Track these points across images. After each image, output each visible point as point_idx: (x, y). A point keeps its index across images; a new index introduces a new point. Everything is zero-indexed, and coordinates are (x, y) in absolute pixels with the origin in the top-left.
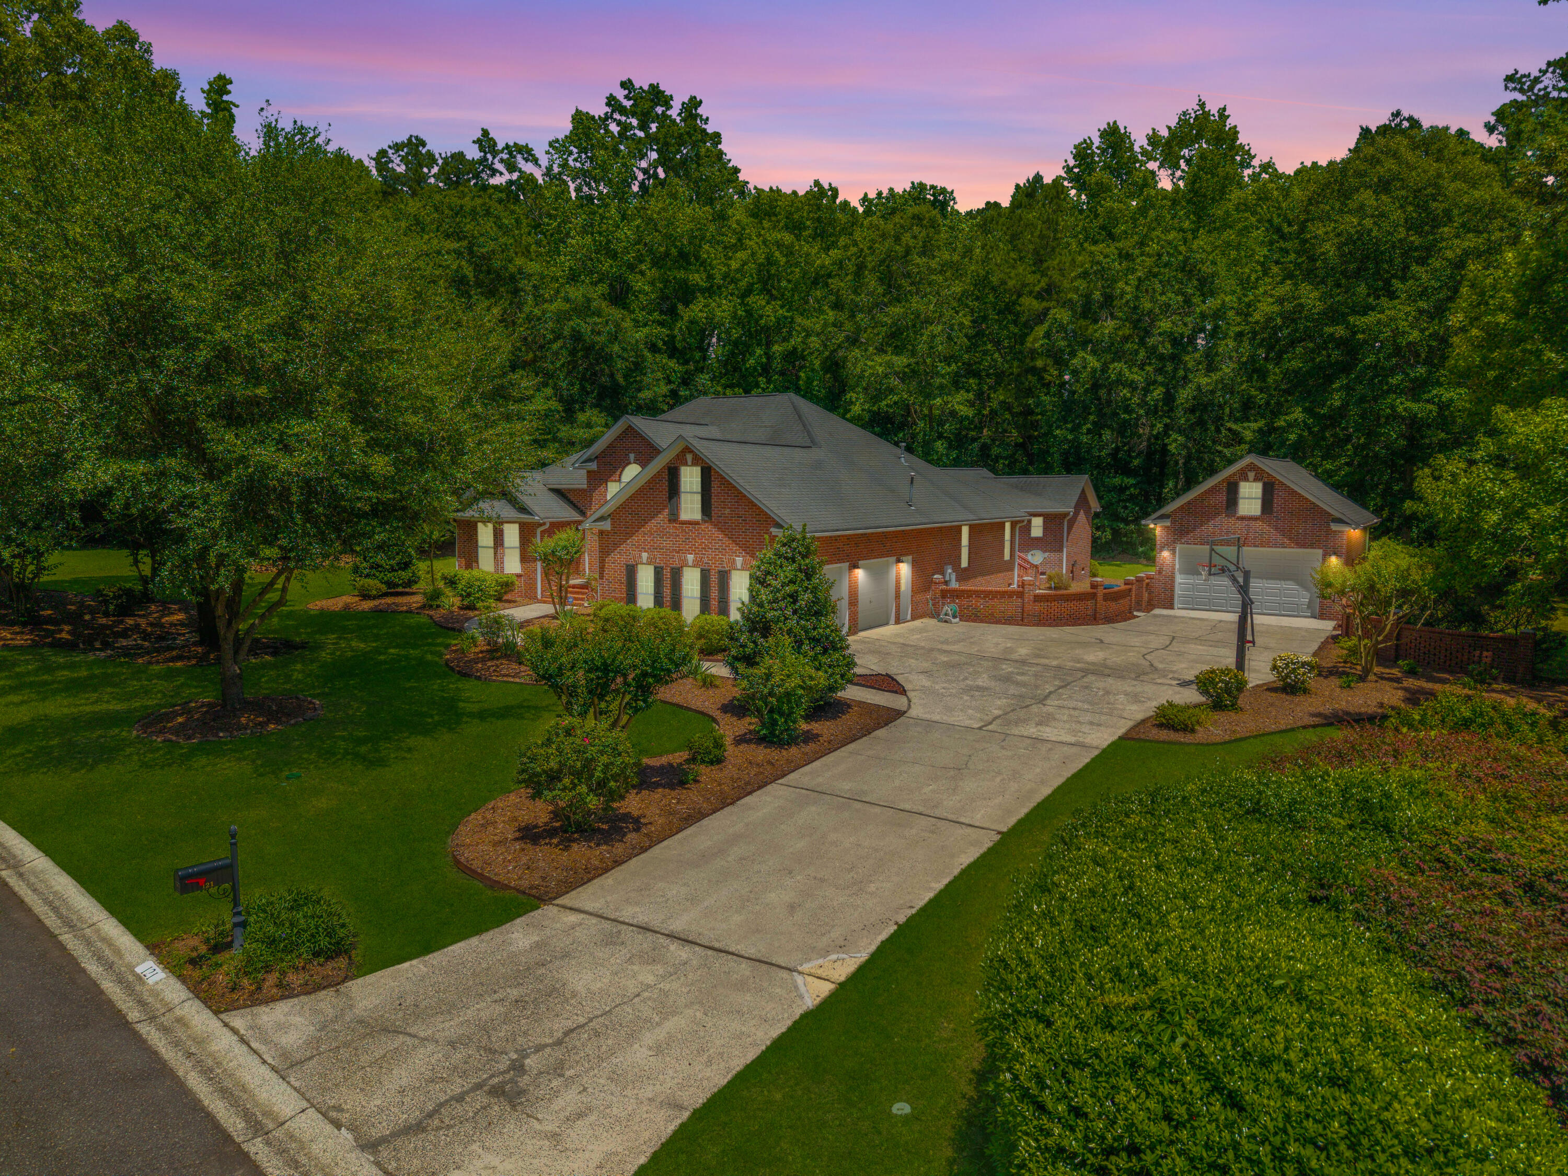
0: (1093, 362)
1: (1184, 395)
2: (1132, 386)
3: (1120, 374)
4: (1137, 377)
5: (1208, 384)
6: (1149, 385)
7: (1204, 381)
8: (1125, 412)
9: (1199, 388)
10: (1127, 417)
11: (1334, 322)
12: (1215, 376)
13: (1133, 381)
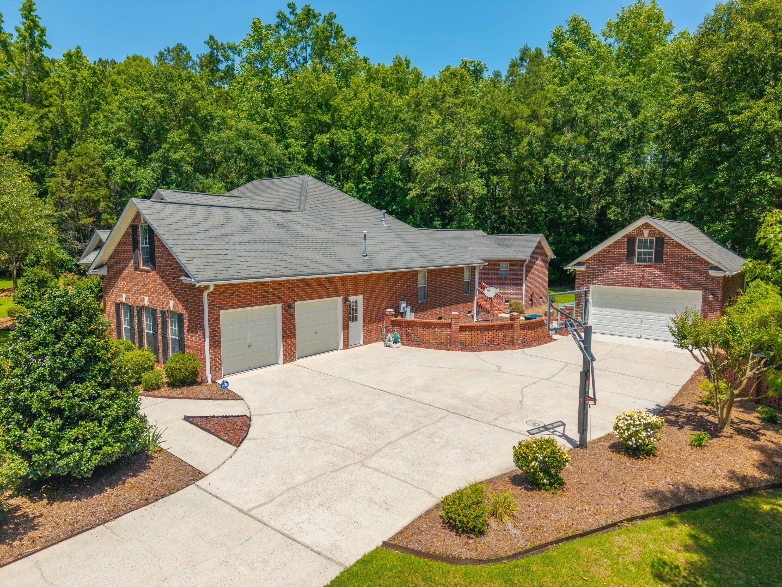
0: (559, 161)
1: (621, 181)
2: (583, 174)
3: (575, 167)
4: (586, 168)
5: (637, 173)
6: (594, 174)
7: (634, 171)
8: (578, 192)
9: (630, 174)
10: (579, 195)
11: (719, 120)
12: (640, 168)
13: (583, 172)
